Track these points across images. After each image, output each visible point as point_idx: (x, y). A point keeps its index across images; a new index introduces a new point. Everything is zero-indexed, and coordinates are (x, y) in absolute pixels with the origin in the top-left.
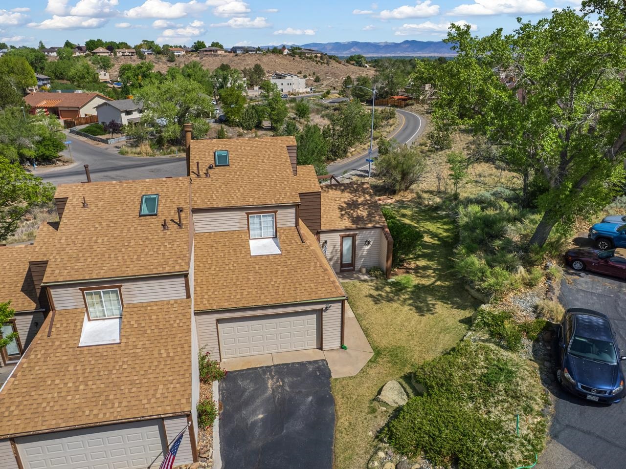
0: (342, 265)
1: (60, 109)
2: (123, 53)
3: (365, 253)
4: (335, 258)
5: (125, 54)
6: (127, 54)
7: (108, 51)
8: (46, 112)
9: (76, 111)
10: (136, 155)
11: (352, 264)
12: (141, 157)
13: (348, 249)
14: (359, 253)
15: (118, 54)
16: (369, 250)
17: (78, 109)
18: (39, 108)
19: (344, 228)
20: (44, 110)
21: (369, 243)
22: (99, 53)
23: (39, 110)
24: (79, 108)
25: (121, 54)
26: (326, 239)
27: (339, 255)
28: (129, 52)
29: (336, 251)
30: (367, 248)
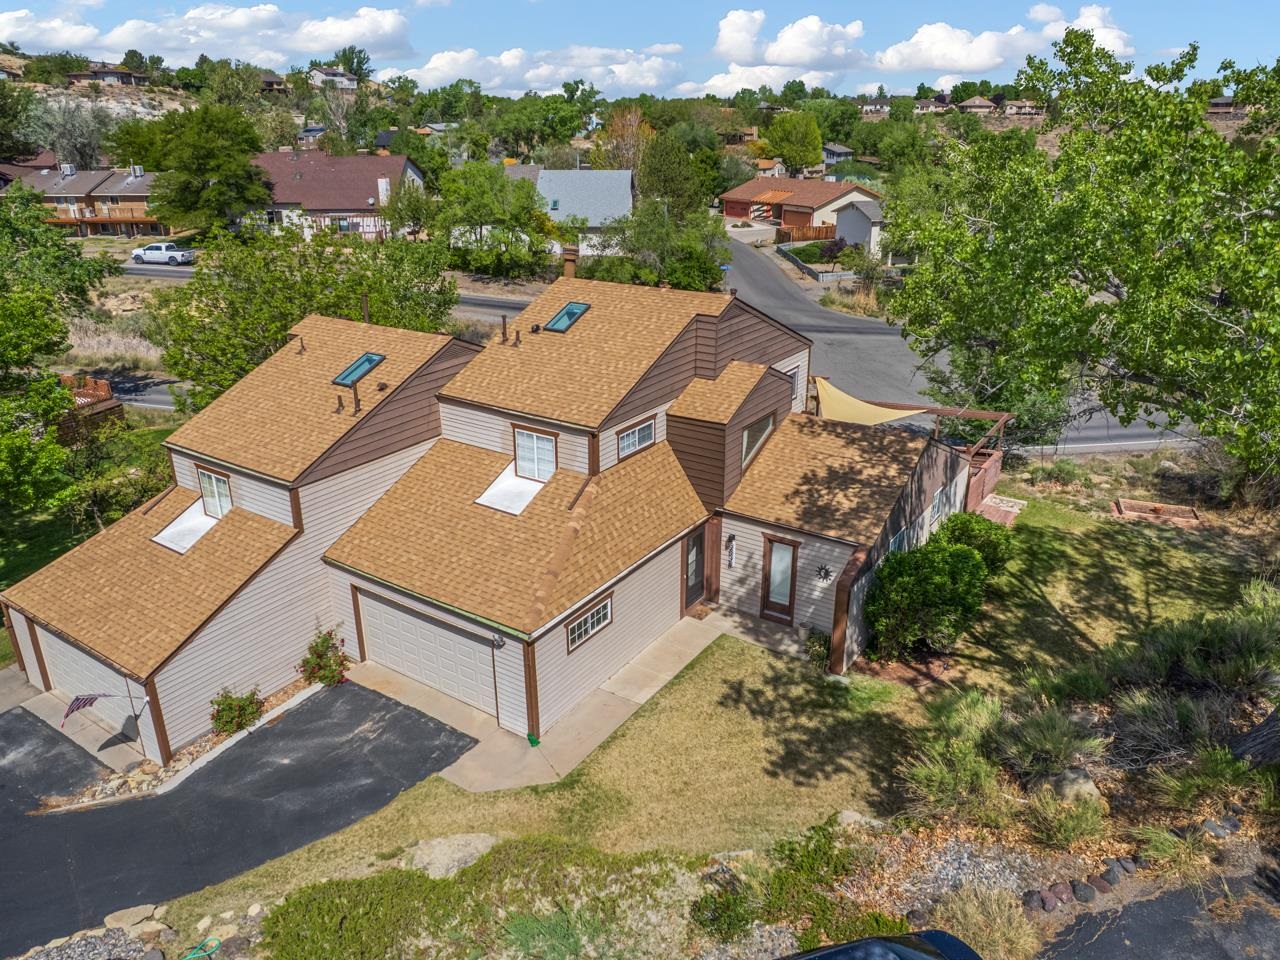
0: (766, 602)
1: (785, 208)
2: (1020, 108)
3: (817, 594)
4: (752, 582)
5: (1023, 111)
6: (1028, 110)
7: (990, 104)
8: (767, 211)
9: (806, 214)
10: (845, 310)
11: (788, 610)
12: (852, 315)
13: (784, 572)
14: (802, 591)
15: (1008, 111)
16: (825, 591)
17: (810, 211)
18: (757, 203)
19: (772, 520)
20: (765, 208)
21: (827, 574)
22: (971, 107)
23: (756, 207)
24: (814, 210)
25: (1015, 110)
26: (734, 533)
27: (759, 576)
28: (1032, 108)
29: (754, 567)
30: (822, 584)
